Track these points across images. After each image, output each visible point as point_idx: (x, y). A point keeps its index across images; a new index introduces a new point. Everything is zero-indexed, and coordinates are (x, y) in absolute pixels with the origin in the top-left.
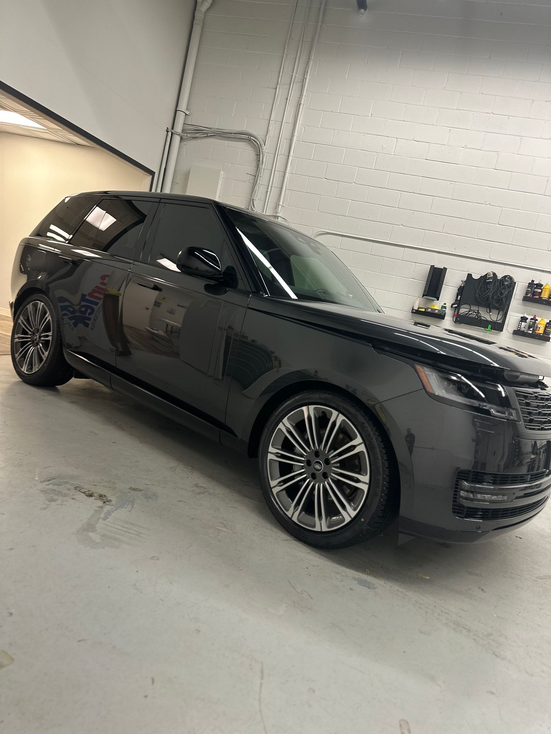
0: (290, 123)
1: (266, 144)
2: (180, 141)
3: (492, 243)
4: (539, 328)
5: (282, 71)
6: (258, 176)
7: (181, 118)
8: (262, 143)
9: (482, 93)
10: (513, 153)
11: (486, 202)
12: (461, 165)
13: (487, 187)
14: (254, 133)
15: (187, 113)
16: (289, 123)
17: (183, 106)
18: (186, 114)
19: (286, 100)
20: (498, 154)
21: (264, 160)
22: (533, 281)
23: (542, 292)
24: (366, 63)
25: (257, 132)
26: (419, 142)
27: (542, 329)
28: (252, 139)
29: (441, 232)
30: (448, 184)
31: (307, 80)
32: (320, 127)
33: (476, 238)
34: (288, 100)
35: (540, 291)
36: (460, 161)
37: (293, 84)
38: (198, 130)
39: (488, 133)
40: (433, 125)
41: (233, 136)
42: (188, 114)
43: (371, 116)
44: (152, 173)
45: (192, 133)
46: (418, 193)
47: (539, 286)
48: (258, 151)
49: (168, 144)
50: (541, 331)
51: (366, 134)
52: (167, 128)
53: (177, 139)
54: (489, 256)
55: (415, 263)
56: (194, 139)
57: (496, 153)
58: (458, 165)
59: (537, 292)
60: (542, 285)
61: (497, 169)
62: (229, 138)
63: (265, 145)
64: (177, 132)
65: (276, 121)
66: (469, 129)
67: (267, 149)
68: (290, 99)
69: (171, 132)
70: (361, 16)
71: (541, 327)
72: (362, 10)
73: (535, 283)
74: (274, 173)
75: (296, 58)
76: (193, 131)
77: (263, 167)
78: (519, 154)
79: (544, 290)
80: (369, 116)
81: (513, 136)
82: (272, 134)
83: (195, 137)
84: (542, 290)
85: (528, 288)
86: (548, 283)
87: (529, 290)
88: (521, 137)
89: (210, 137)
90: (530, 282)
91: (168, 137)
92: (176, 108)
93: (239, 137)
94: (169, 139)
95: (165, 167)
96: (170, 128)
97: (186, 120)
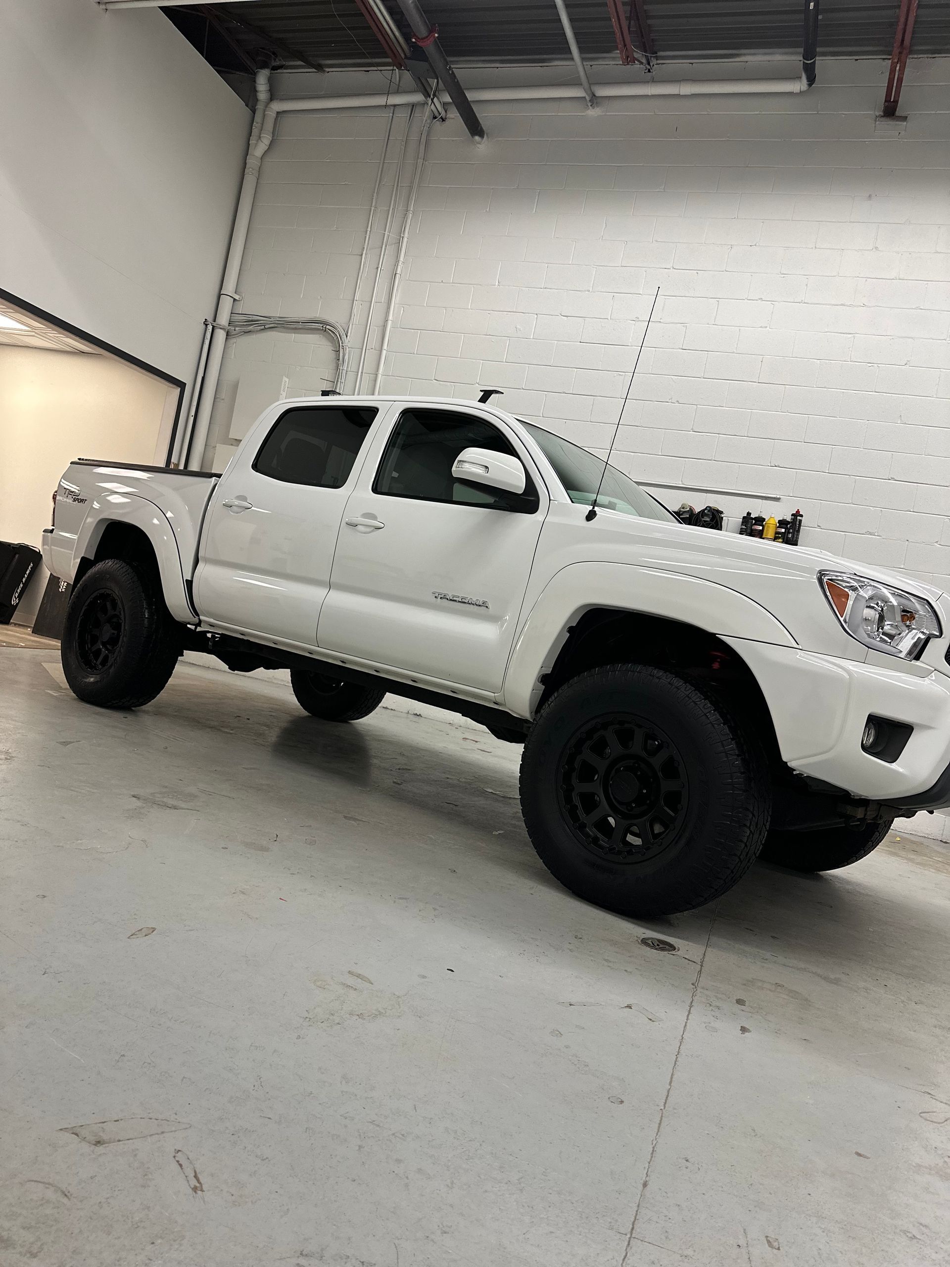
0: (383, 302)
1: (349, 334)
2: (226, 338)
3: (685, 461)
5: (369, 229)
6: (337, 381)
7: (226, 305)
8: (342, 333)
9: (656, 241)
10: (708, 324)
11: (671, 399)
12: (632, 346)
13: (672, 377)
14: (331, 320)
15: (237, 297)
16: (381, 302)
17: (230, 287)
18: (235, 300)
19: (376, 270)
20: (686, 326)
21: (346, 357)
22: (749, 514)
23: (763, 528)
24: (488, 210)
25: (335, 317)
26: (569, 317)
28: (328, 329)
30: (614, 376)
31: (405, 240)
32: (425, 305)
33: (660, 454)
34: (379, 269)
35: (761, 528)
36: (631, 340)
37: (386, 246)
38: (252, 321)
40: (589, 291)
41: (300, 327)
42: (238, 299)
43: (498, 285)
44: (181, 385)
45: (244, 325)
46: (571, 392)
47: (760, 520)
48: (337, 345)
49: (207, 342)
51: (492, 312)
52: (206, 320)
53: (220, 335)
54: (682, 481)
56: (246, 334)
57: (683, 325)
59: (756, 530)
60: (764, 520)
61: (686, 349)
62: (296, 330)
63: (347, 337)
64: (220, 325)
65: (362, 301)
67: (350, 342)
68: (382, 269)
69: (210, 326)
70: (478, 145)
72: (477, 138)
73: (753, 516)
74: (362, 375)
75: (389, 210)
76: (245, 323)
77: (345, 369)
78: (716, 325)
79: (768, 527)
80: (495, 285)
81: (706, 299)
82: (357, 319)
83: (248, 331)
84: (763, 527)
85: (742, 525)
86: (773, 516)
87: (744, 527)
88: (718, 300)
89: (269, 329)
90: (746, 515)
91: (207, 333)
92: (220, 291)
93: (308, 326)
94: (209, 336)
95: (203, 376)
96: (210, 320)
97: (235, 308)
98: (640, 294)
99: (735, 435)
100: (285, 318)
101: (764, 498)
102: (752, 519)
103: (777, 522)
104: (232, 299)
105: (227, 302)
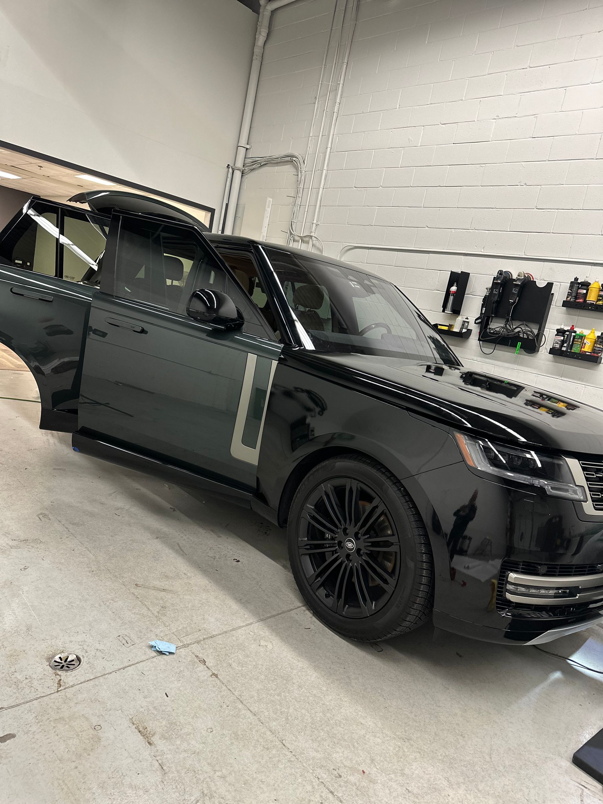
2: (242, 176)
3: (528, 235)
4: (585, 344)
5: (320, 82)
6: (296, 197)
7: (241, 153)
8: (301, 161)
9: (517, 46)
10: (555, 112)
11: (520, 182)
12: (492, 141)
13: (522, 163)
14: (296, 154)
15: (248, 147)
16: (325, 135)
17: (243, 142)
18: (247, 149)
19: (323, 112)
20: (537, 117)
21: (303, 178)
22: (576, 279)
23: (587, 292)
24: (395, 49)
25: (297, 151)
26: (446, 125)
27: (589, 345)
28: (294, 160)
29: (469, 229)
30: (477, 169)
31: (341, 85)
32: (352, 132)
33: (509, 230)
34: (325, 111)
35: (585, 291)
36: (491, 136)
37: (330, 93)
38: (255, 161)
39: (525, 94)
40: (462, 100)
41: (279, 161)
43: (399, 108)
44: (212, 211)
46: (444, 185)
47: (586, 285)
48: (298, 171)
49: (229, 180)
50: (588, 348)
51: (394, 129)
52: (228, 165)
53: (238, 174)
54: (524, 253)
55: (444, 271)
56: (253, 171)
57: (534, 116)
58: (489, 142)
59: (580, 293)
60: (590, 284)
61: (535, 138)
62: (277, 164)
63: (304, 163)
64: (236, 167)
65: (314, 137)
66: (502, 94)
67: (306, 167)
68: (327, 110)
69: (231, 168)
71: (588, 343)
73: (579, 281)
74: (311, 190)
75: (332, 66)
76: (251, 164)
77: (302, 187)
78: (562, 111)
79: (591, 290)
80: (396, 108)
81: (555, 89)
82: (310, 151)
83: (252, 169)
84: (587, 290)
85: (569, 289)
86: (597, 280)
87: (570, 291)
88: (565, 88)
89: (263, 166)
90: (573, 281)
91: (229, 174)
92: (238, 144)
93: (284, 160)
94: (230, 176)
95: (227, 203)
96: (231, 165)
97: (247, 154)
98: (501, 95)
99: (572, 209)
100: (271, 156)
101: (593, 265)
102: (579, 284)
103: (601, 285)
104: (245, 149)
105: (242, 151)
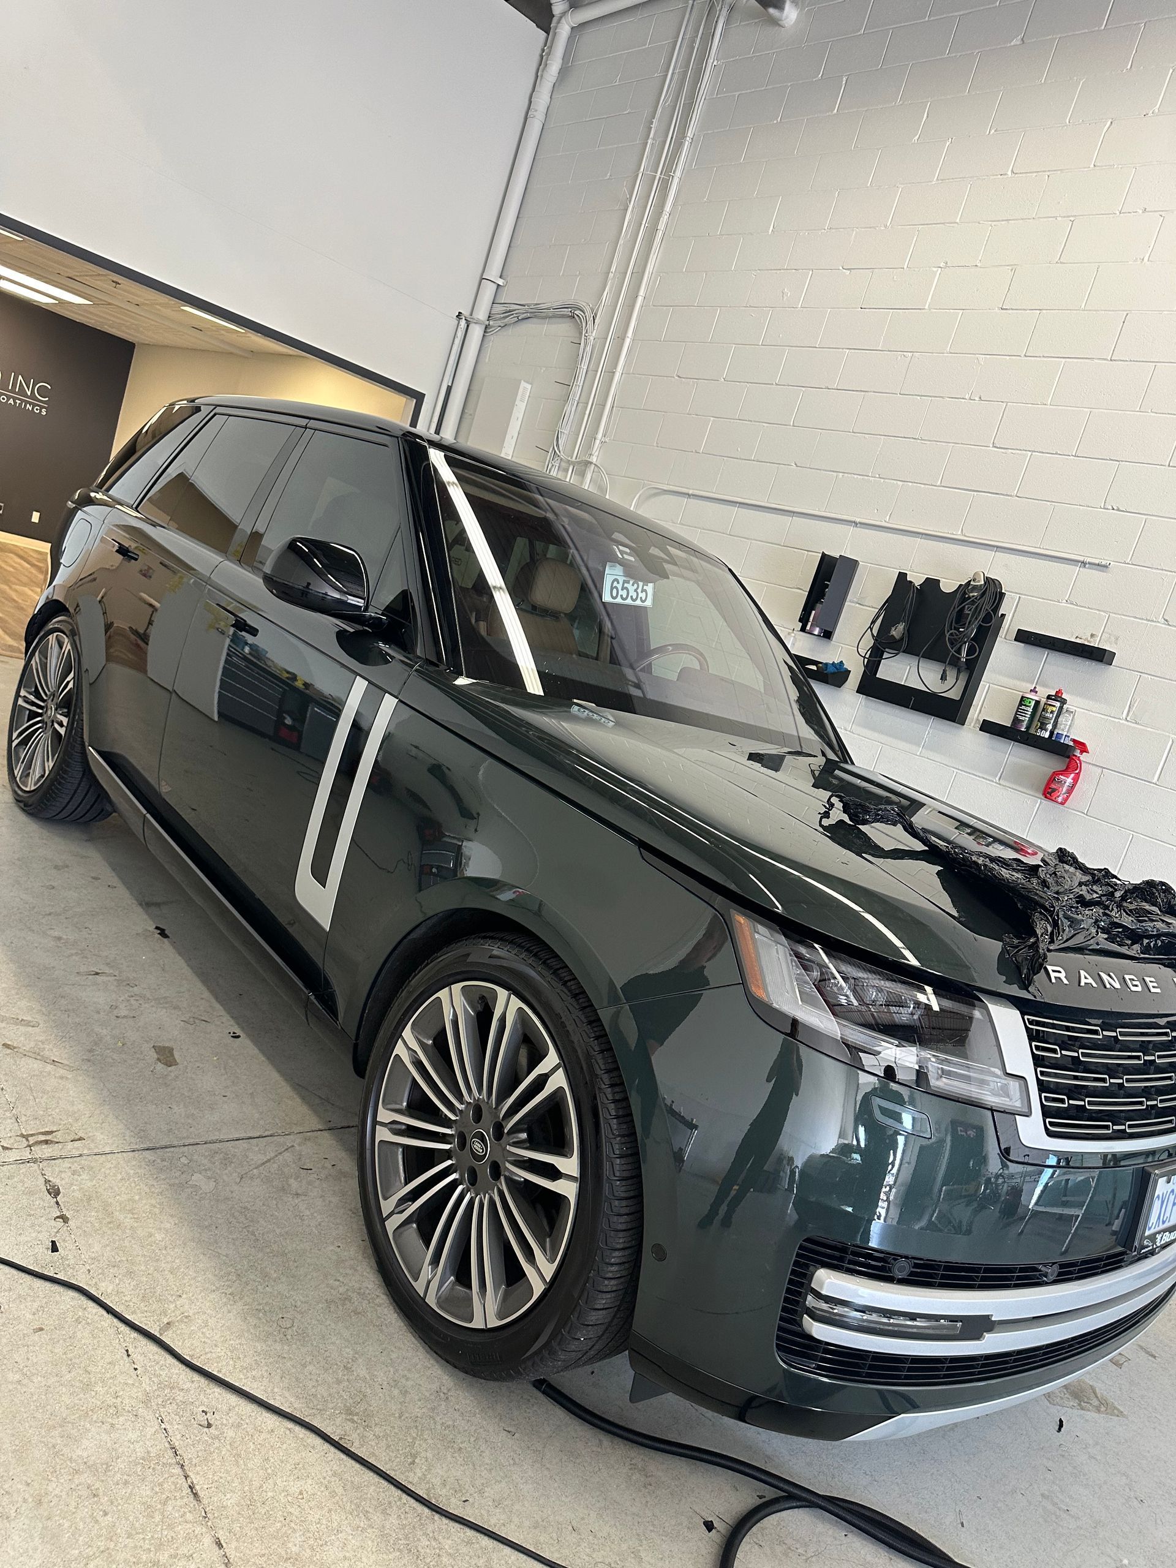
1: (597, 319)
2: (484, 335)
5: (641, 172)
6: (573, 385)
7: (488, 293)
8: (590, 319)
13: (978, 356)
14: (582, 304)
15: (500, 282)
16: (639, 273)
17: (494, 270)
18: (498, 285)
19: (638, 228)
21: (588, 352)
24: (779, 120)
25: (584, 298)
28: (577, 315)
29: (868, 476)
30: (897, 360)
31: (676, 180)
32: (684, 271)
33: (939, 484)
34: (643, 226)
37: (655, 193)
38: (510, 311)
39: (999, 223)
40: (886, 226)
41: (551, 314)
42: (501, 284)
43: (774, 232)
44: (419, 398)
46: (836, 387)
48: (581, 335)
49: (458, 342)
51: (759, 272)
52: (459, 313)
53: (475, 332)
54: (961, 530)
55: (808, 551)
56: (504, 329)
57: (1008, 269)
58: (924, 311)
61: (1006, 310)
62: (548, 319)
63: (594, 323)
64: (477, 320)
65: (619, 273)
66: (958, 221)
67: (597, 331)
68: (646, 226)
69: (465, 320)
70: (775, 26)
74: (601, 376)
75: (666, 141)
76: (502, 316)
77: (586, 367)
78: (1060, 264)
80: (769, 233)
81: (1054, 219)
82: (607, 300)
83: (504, 325)
89: (522, 321)
91: (459, 329)
92: (482, 275)
93: (559, 313)
94: (460, 334)
95: (450, 384)
96: (466, 312)
97: (498, 297)
98: (956, 223)
99: (1057, 454)
100: (539, 304)
101: (1082, 565)
104: (495, 286)
105: (488, 291)
